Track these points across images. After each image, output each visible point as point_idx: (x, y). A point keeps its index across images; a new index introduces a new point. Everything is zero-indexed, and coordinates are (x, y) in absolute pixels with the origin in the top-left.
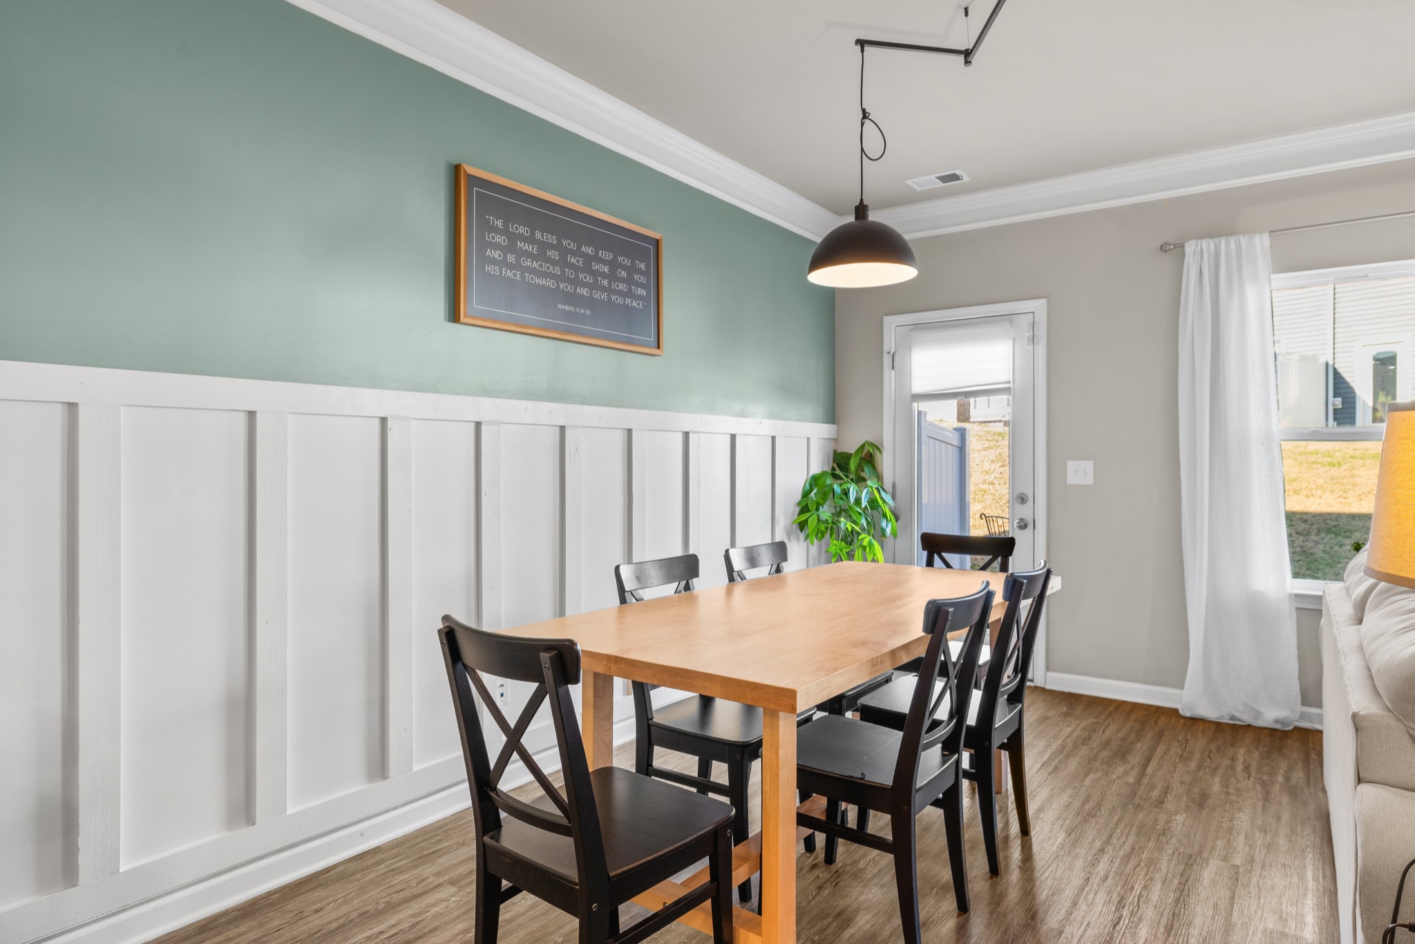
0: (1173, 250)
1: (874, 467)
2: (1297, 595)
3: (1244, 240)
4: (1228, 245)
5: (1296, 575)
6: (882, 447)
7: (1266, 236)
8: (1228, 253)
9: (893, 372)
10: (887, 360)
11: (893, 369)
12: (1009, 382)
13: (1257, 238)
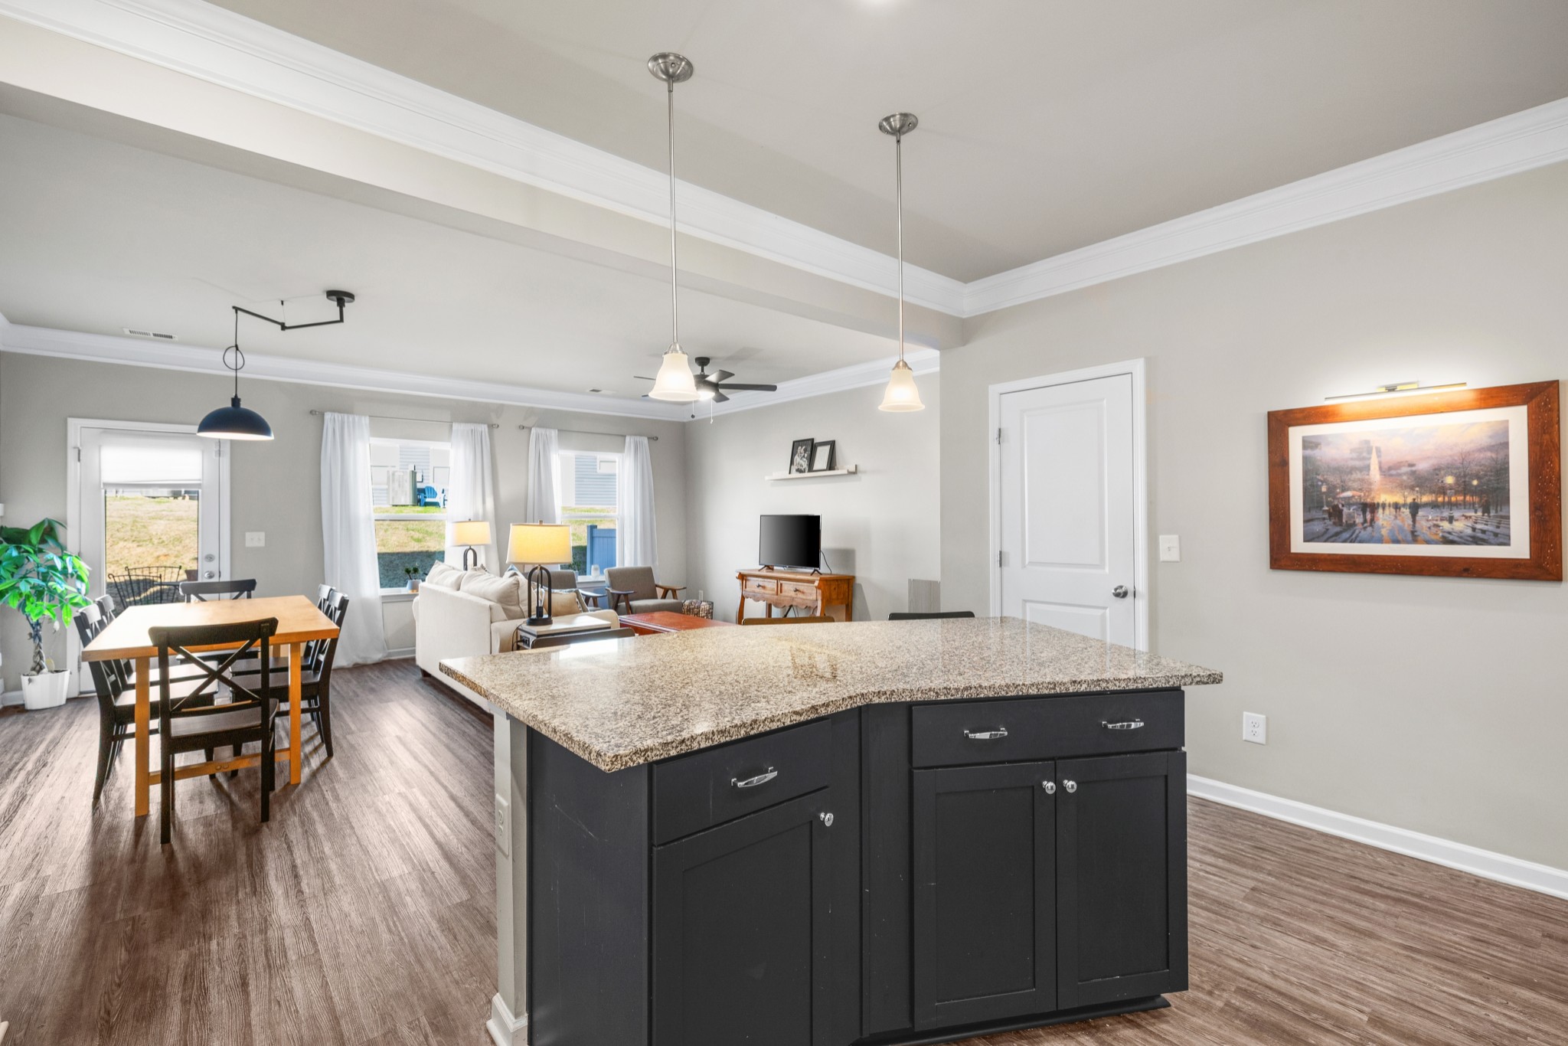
0: (318, 415)
1: (55, 539)
2: (383, 597)
3: (357, 418)
4: (348, 418)
5: (382, 585)
6: (66, 524)
7: (367, 418)
8: (348, 422)
9: (79, 463)
10: (72, 455)
11: (79, 460)
12: (200, 480)
13: (363, 418)
